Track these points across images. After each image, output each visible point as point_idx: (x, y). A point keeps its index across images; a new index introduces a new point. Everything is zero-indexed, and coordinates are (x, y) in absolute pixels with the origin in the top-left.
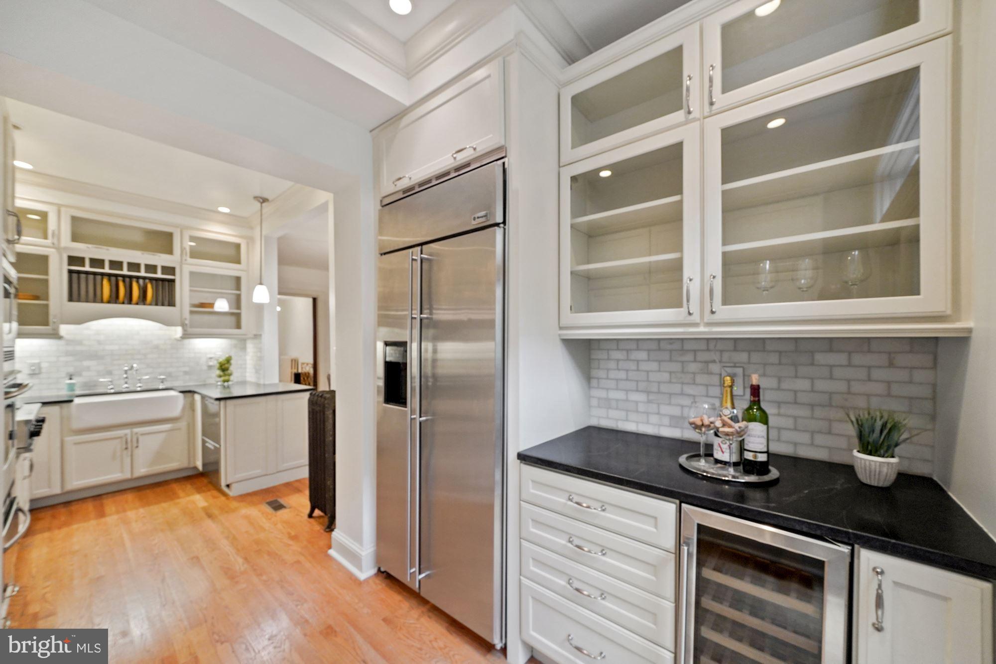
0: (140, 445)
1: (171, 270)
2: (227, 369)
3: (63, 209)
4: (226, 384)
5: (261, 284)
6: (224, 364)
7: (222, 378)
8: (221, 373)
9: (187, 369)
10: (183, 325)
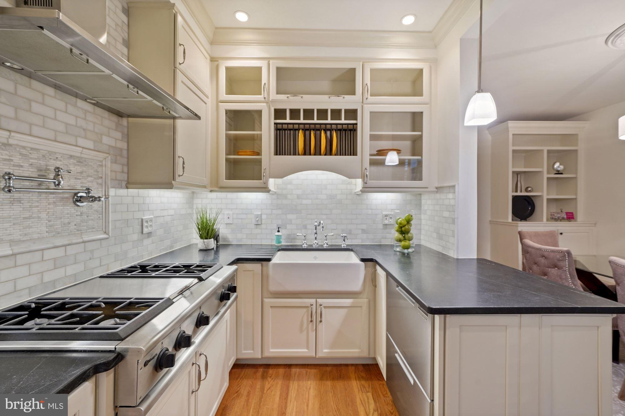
0: (323, 319)
1: (352, 113)
2: (408, 232)
3: (271, 62)
4: (406, 251)
5: (480, 90)
6: (404, 226)
7: (403, 243)
8: (401, 237)
9: (364, 227)
10: (364, 177)
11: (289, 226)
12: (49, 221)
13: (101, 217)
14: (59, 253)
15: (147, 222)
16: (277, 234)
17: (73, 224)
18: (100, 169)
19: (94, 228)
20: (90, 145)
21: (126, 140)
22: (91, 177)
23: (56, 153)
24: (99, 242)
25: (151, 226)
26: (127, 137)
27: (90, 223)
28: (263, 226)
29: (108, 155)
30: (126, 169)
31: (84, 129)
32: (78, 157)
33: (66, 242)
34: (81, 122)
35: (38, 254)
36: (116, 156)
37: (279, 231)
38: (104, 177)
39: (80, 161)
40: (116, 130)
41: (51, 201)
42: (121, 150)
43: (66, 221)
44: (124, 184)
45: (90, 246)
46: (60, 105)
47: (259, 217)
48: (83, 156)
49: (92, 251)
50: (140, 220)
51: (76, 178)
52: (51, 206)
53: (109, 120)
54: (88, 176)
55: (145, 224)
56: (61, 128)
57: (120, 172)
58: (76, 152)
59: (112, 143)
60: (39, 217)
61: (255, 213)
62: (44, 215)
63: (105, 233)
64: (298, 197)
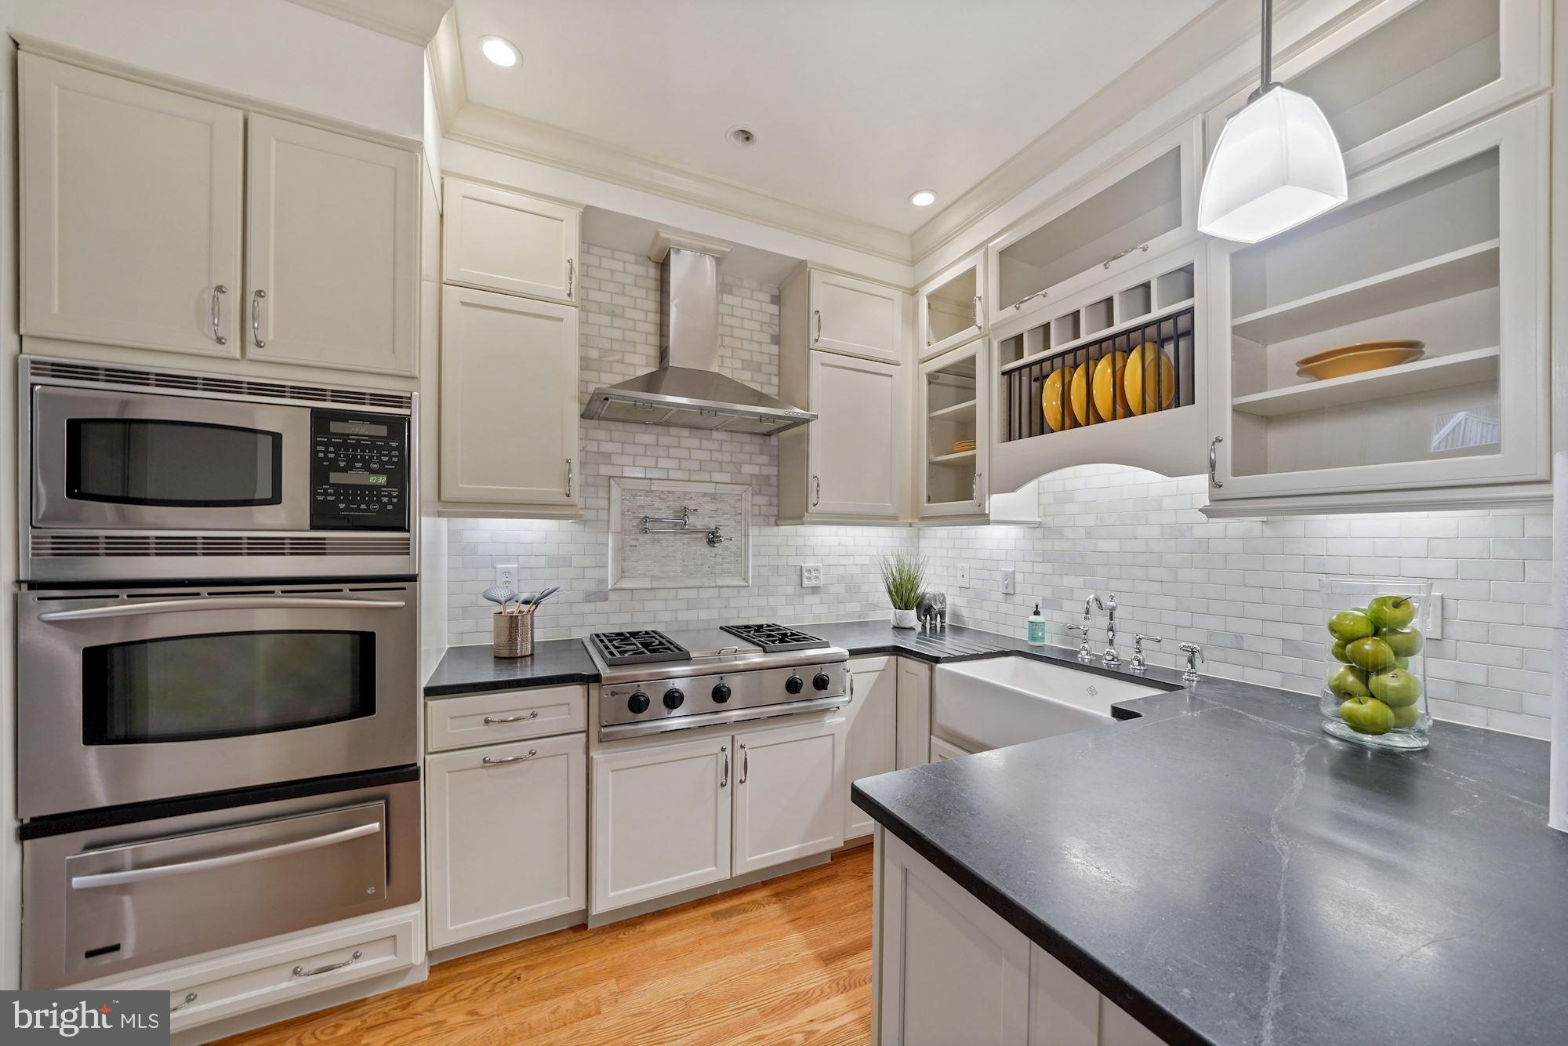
11: (1067, 605)
12: (683, 561)
13: (739, 561)
14: (692, 594)
15: (809, 571)
16: (1033, 618)
17: (706, 566)
18: (738, 505)
19: (730, 573)
20: (726, 478)
21: (776, 463)
22: (727, 514)
23: (690, 493)
24: (736, 589)
25: (816, 577)
26: (778, 460)
27: (726, 566)
28: (1018, 599)
29: (747, 487)
30: (775, 501)
31: (719, 462)
32: (712, 494)
33: (698, 584)
34: (717, 456)
35: (673, 592)
36: (761, 486)
37: (1037, 613)
38: (743, 514)
39: (714, 497)
40: (761, 454)
41: (685, 541)
42: (768, 477)
43: (699, 562)
44: (772, 520)
45: (725, 592)
46: (695, 442)
47: (1010, 577)
48: (717, 491)
49: (728, 599)
50: (799, 568)
51: (710, 517)
52: (685, 546)
53: (751, 446)
54: (724, 513)
55: (806, 574)
56: (695, 466)
57: (767, 505)
58: (709, 488)
59: (754, 470)
60: (674, 557)
61: (1003, 569)
62: (678, 555)
63: (745, 579)
64: (1089, 535)
